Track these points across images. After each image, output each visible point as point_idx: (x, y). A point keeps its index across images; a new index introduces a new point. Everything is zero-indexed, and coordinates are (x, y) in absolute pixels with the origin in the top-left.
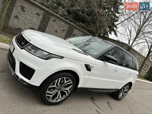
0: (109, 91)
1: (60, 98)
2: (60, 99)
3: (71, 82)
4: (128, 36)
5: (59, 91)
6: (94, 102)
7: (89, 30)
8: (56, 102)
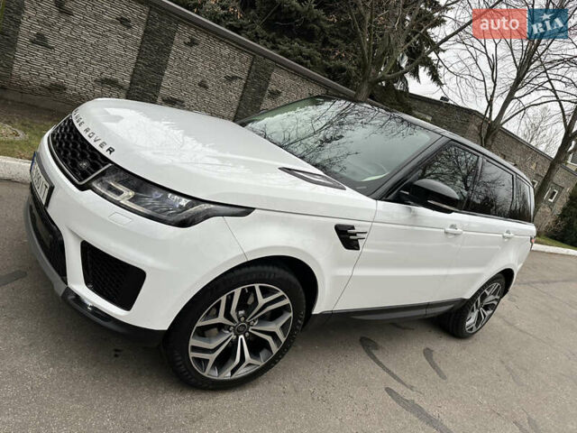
0: (431, 311)
1: (247, 363)
2: (249, 365)
3: (287, 301)
4: (484, 81)
5: (242, 336)
6: (374, 358)
7: (330, 69)
8: (234, 377)
